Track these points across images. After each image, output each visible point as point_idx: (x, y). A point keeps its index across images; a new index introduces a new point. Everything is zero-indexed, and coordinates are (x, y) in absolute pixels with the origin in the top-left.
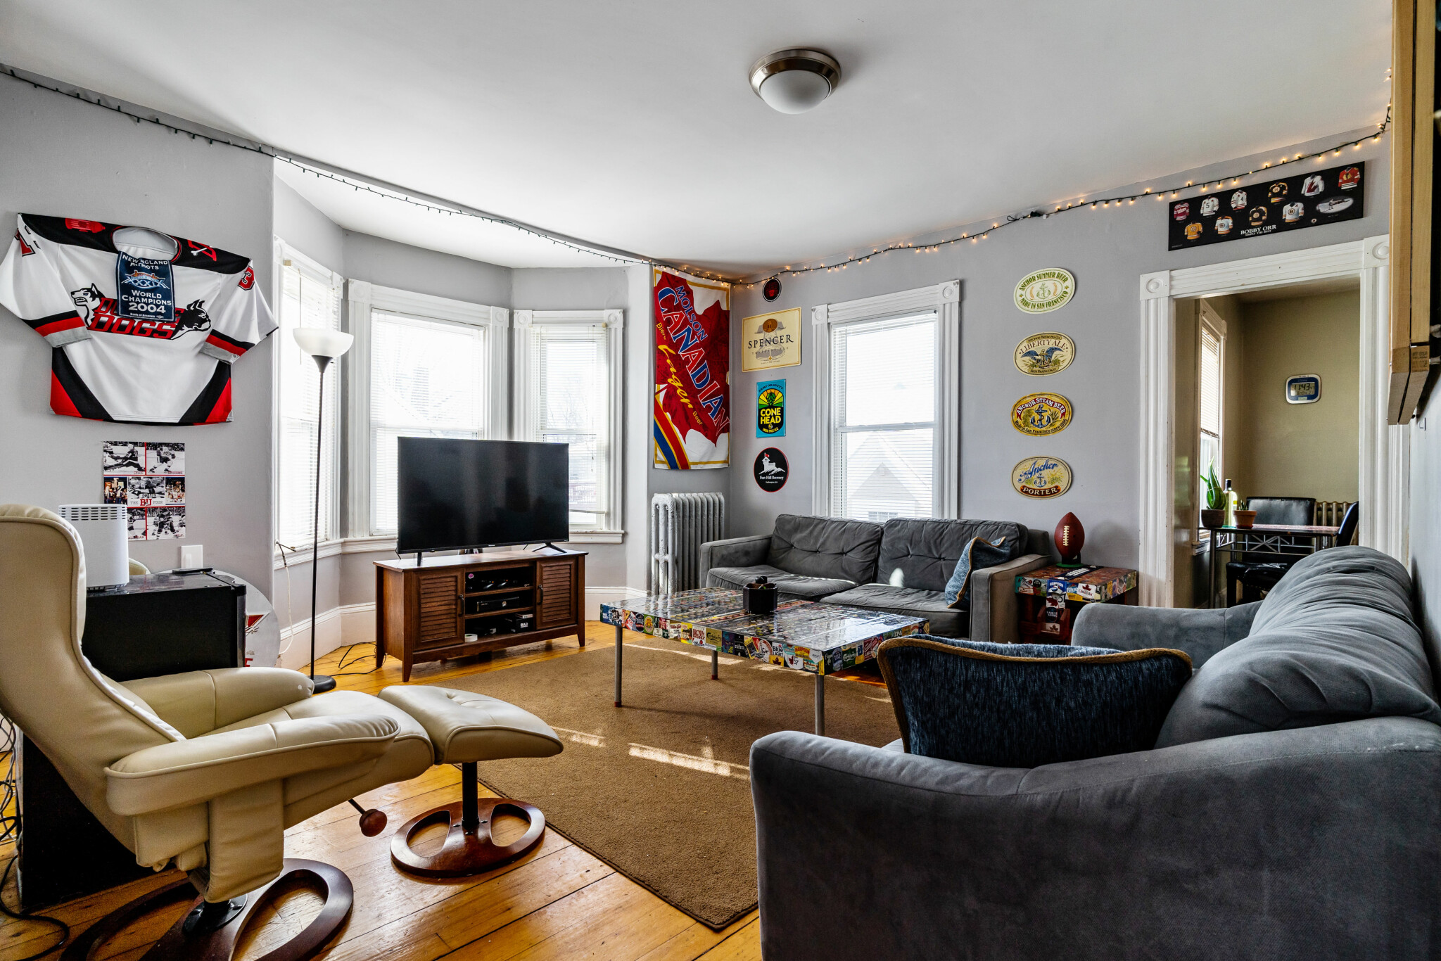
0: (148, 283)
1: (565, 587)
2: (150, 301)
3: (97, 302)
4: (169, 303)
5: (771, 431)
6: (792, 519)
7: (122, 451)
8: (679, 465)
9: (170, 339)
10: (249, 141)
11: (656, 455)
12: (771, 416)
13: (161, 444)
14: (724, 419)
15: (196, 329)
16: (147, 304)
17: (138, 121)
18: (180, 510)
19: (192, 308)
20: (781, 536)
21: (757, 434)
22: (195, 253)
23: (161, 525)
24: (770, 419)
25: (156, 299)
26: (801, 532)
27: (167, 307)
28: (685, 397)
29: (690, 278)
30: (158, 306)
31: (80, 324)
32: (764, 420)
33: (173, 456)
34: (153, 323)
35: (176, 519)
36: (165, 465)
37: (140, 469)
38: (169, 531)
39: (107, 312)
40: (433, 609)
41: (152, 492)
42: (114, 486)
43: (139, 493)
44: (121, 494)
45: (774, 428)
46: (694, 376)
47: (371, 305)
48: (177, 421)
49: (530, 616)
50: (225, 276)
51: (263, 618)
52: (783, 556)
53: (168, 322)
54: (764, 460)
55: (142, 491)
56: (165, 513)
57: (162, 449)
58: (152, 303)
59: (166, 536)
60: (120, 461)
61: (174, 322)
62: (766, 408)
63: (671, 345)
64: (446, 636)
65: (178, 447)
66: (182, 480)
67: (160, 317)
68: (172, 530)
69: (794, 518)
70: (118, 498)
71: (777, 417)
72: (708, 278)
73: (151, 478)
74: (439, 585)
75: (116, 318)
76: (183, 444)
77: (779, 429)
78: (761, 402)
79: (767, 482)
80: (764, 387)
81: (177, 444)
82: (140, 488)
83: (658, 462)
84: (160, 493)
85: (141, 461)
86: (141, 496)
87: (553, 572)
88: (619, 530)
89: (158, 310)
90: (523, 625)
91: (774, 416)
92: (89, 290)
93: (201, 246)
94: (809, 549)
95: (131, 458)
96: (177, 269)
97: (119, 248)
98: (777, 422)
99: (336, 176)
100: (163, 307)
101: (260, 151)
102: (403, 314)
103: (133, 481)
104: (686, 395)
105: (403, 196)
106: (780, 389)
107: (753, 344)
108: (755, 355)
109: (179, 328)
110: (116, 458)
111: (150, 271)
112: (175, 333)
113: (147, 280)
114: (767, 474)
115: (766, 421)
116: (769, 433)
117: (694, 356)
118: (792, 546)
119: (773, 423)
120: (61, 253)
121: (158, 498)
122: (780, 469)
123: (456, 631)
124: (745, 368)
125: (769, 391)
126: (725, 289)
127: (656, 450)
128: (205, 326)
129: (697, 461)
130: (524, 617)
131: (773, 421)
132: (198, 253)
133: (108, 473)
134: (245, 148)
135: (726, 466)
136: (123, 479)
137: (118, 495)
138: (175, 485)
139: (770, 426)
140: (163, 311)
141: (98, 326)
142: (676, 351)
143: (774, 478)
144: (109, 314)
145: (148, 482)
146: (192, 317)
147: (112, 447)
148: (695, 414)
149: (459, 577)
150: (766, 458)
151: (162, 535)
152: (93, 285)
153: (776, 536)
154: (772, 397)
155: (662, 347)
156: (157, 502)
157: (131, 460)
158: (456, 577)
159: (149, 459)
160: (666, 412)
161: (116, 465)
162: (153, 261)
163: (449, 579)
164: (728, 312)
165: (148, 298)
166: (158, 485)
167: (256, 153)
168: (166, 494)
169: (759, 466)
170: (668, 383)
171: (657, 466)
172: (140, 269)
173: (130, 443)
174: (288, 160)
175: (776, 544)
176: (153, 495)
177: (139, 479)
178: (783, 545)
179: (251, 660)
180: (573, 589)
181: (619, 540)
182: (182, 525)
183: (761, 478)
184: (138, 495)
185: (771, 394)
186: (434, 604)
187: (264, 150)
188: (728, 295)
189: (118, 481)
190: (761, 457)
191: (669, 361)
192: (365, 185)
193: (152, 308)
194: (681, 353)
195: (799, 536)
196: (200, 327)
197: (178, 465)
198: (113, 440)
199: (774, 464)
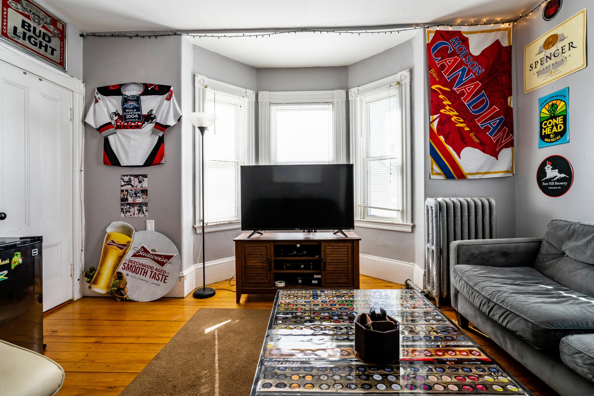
0: (132, 106)
1: (344, 261)
2: (132, 113)
3: (117, 117)
4: (139, 113)
5: (553, 140)
6: (567, 225)
7: (126, 179)
8: (455, 176)
9: (140, 128)
10: (171, 31)
11: (432, 169)
12: (553, 126)
13: (139, 175)
14: (508, 136)
15: (151, 123)
16: (131, 115)
17: (131, 38)
18: (146, 204)
19: (149, 114)
20: (550, 241)
21: (540, 144)
22: (149, 89)
23: (139, 211)
24: (552, 129)
25: (134, 112)
26: (576, 240)
27: (139, 115)
28: (461, 123)
29: (464, 29)
30: (135, 115)
31: (113, 127)
32: (546, 131)
33: (144, 180)
34: (135, 123)
35: (144, 208)
36: (140, 184)
37: (132, 186)
38: (142, 213)
39: (119, 121)
40: (255, 264)
41: (136, 196)
42: (124, 193)
43: (132, 196)
44: (126, 197)
45: (555, 137)
46: (469, 105)
47: (270, 102)
48: (142, 165)
49: (319, 276)
50: (161, 96)
51: (174, 257)
52: (552, 261)
53: (140, 121)
54: (546, 168)
55: (133, 196)
56: (141, 206)
57: (139, 177)
58: (132, 114)
59: (141, 215)
60: (126, 183)
61: (142, 121)
62: (547, 120)
63: (444, 83)
64: (262, 281)
65: (145, 176)
66: (146, 191)
67: (137, 119)
68: (143, 213)
69: (571, 224)
70: (125, 199)
71: (559, 126)
72: (485, 24)
73: (136, 190)
74: (256, 250)
75: (123, 122)
76: (147, 175)
77: (562, 136)
78: (543, 115)
79: (549, 188)
80: (546, 101)
81: (145, 175)
82: (132, 194)
83: (433, 174)
84: (139, 197)
85: (132, 183)
86: (133, 197)
87: (335, 250)
88: (410, 223)
89: (135, 117)
90: (314, 282)
91: (556, 125)
92: (115, 113)
93: (152, 85)
94: (584, 261)
95: (129, 182)
96: (143, 98)
97: (123, 93)
98: (559, 130)
99: (207, 35)
100: (137, 115)
101: (175, 34)
102: (286, 104)
103: (130, 192)
104: (462, 120)
105: (241, 34)
106: (562, 98)
107: (534, 66)
108: (536, 74)
109: (144, 123)
110: (125, 182)
111: (133, 101)
112: (142, 125)
113: (132, 105)
114: (550, 180)
115: (548, 131)
116: (550, 142)
117: (469, 89)
118: (564, 253)
119: (555, 132)
120: (107, 100)
121: (138, 199)
122: (563, 175)
123: (267, 279)
124: (527, 89)
125: (550, 104)
126: (506, 29)
127: (432, 165)
128: (154, 121)
129: (475, 172)
130: (315, 276)
131: (555, 130)
132: (151, 88)
133: (122, 188)
134: (169, 35)
135: (511, 175)
136: (127, 191)
137: (125, 197)
138: (144, 193)
139: (552, 136)
140: (137, 117)
141: (118, 127)
142: (451, 87)
143: (556, 183)
144: (120, 121)
145: (135, 192)
146: (149, 118)
147: (124, 177)
148: (472, 135)
149: (269, 247)
150: (548, 165)
151: (140, 215)
152: (117, 110)
153: (547, 241)
154: (554, 107)
155: (434, 87)
156: (138, 200)
157: (129, 183)
158: (267, 247)
159: (135, 182)
160: (440, 136)
161: (125, 185)
162: (134, 96)
163: (262, 248)
164: (510, 47)
165: (131, 112)
166: (138, 193)
167: (174, 36)
168: (141, 197)
169: (541, 172)
170: (441, 113)
171: (432, 177)
172: (130, 100)
173: (129, 175)
174: (187, 34)
175: (545, 248)
176: (136, 198)
177: (132, 190)
178: (553, 251)
179: (168, 276)
180: (350, 262)
181: (410, 230)
182: (146, 211)
183: (544, 184)
184: (132, 197)
185: (553, 105)
186: (254, 261)
187: (177, 33)
188: (509, 33)
189: (125, 191)
190: (543, 165)
191: (441, 96)
192: (223, 34)
193: (133, 116)
194: (455, 89)
195: (572, 244)
196: (152, 121)
197: (145, 184)
198: (124, 174)
199: (557, 170)
